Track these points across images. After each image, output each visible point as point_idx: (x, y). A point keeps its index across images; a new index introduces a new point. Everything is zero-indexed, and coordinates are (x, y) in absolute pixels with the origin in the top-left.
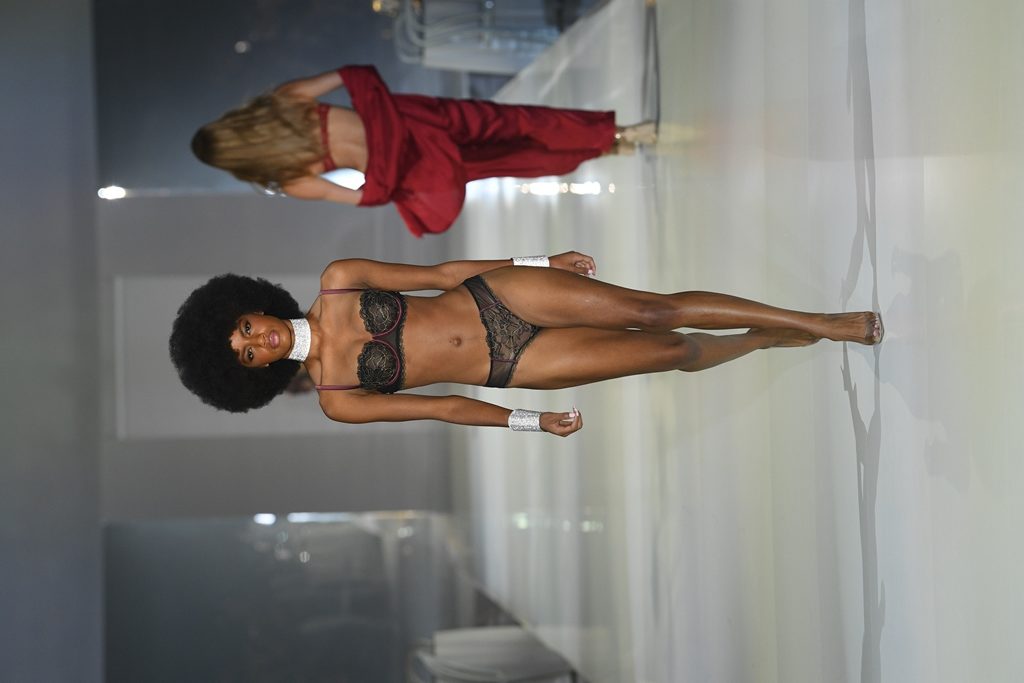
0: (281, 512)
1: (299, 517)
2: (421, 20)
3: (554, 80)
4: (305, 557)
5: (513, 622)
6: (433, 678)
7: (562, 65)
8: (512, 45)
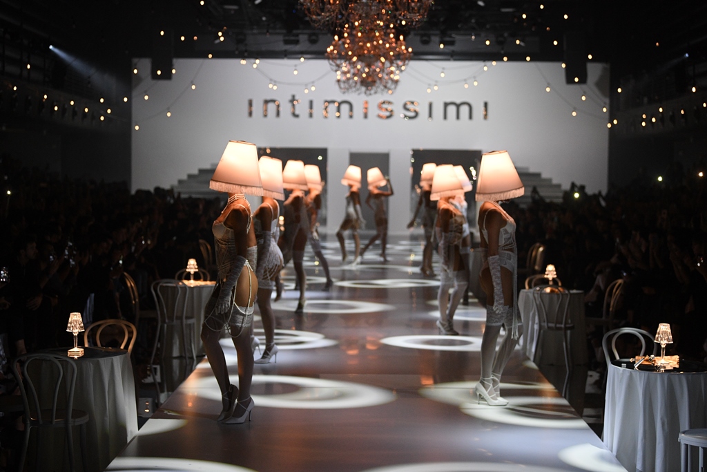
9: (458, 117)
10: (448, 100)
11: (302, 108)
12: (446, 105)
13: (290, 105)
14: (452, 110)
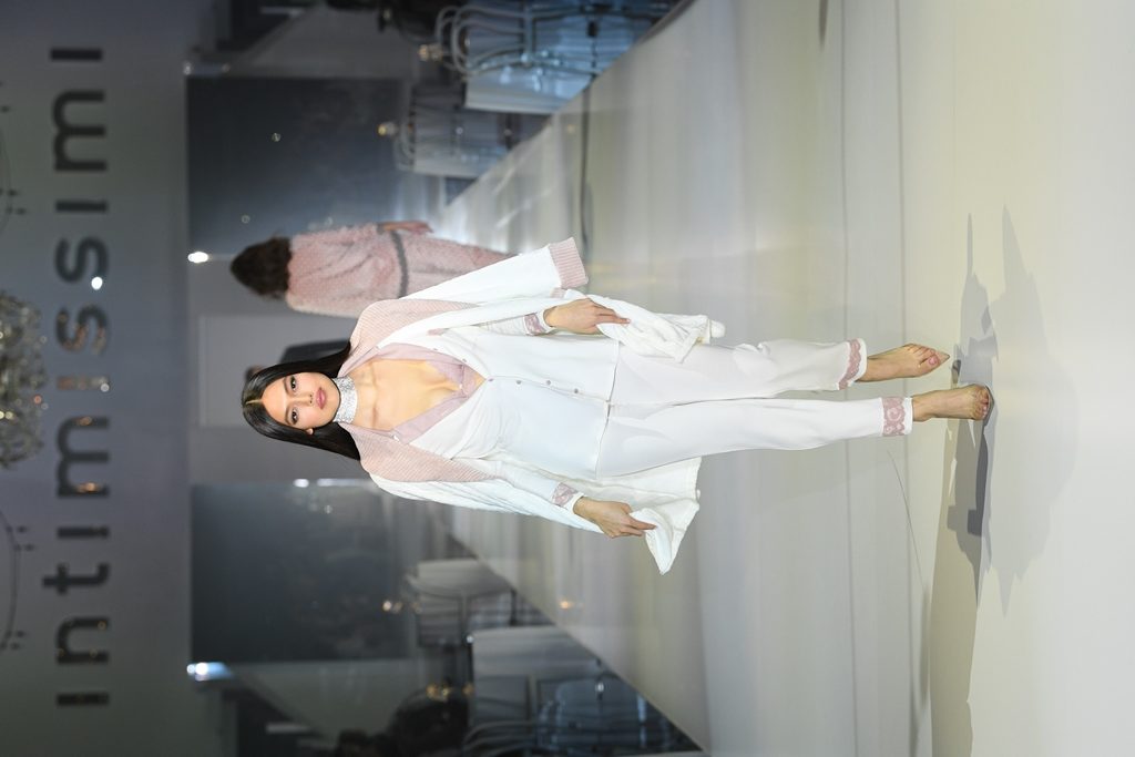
0: (313, 479)
1: (325, 483)
2: (412, 140)
3: (504, 183)
4: (328, 509)
5: (472, 556)
6: (416, 594)
7: (510, 172)
8: (475, 158)
9: (97, 131)
10: (50, 159)
11: (82, 558)
12: (63, 164)
13: (74, 592)
14: (76, 148)
